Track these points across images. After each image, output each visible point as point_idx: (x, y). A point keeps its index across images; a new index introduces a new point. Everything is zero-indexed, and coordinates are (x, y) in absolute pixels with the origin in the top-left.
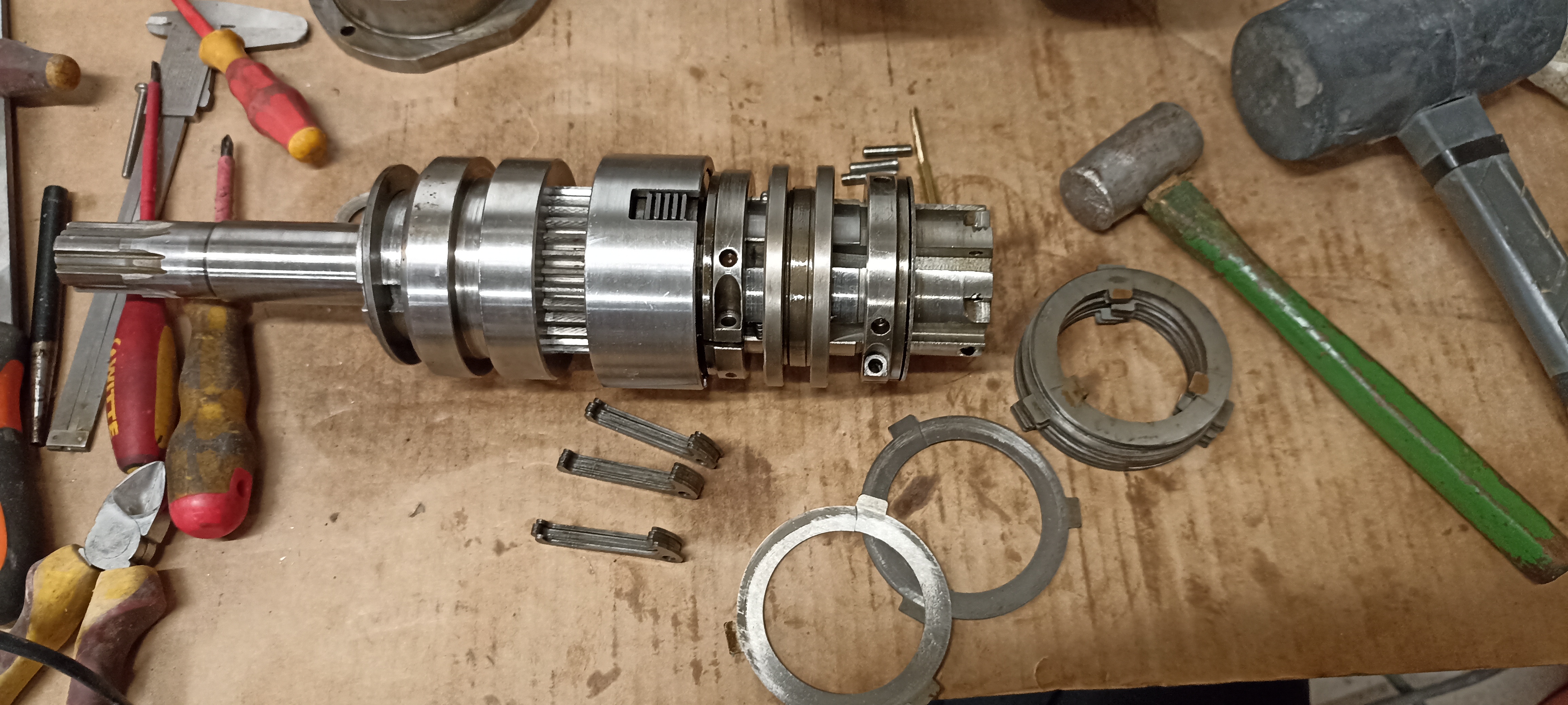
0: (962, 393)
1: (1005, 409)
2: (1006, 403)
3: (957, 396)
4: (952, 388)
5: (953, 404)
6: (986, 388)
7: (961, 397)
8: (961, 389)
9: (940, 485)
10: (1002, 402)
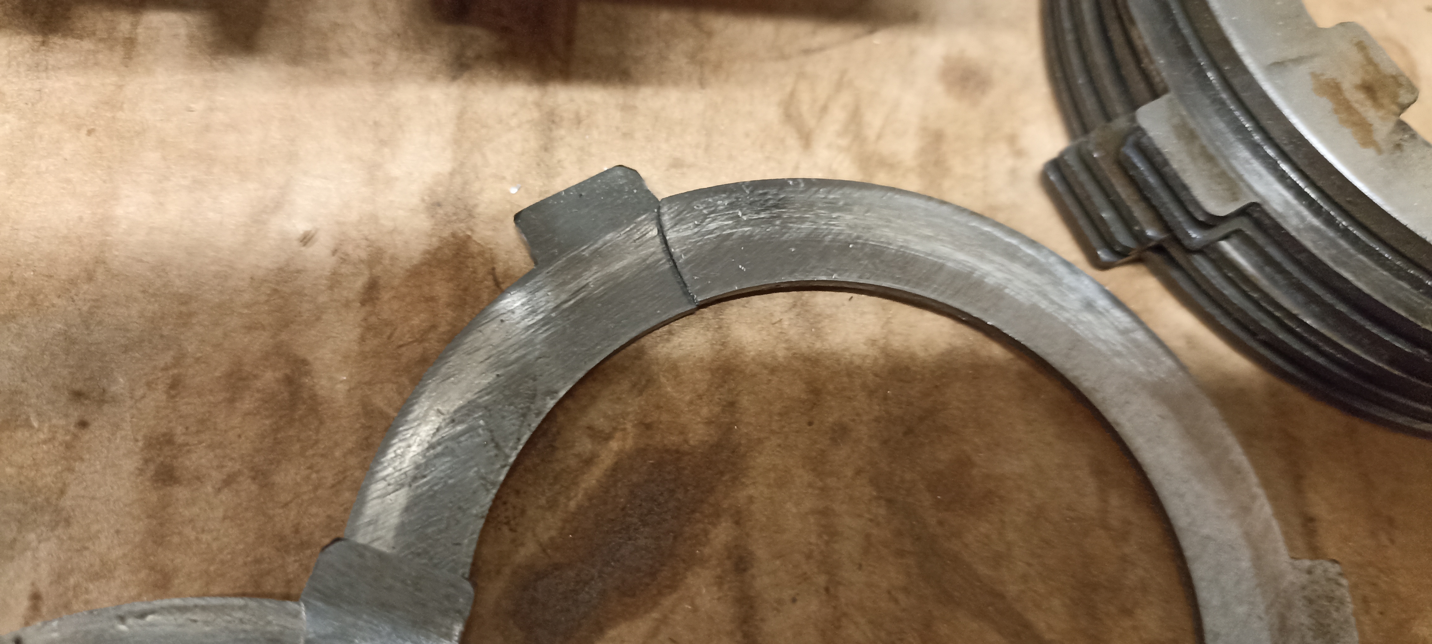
0: (846, 98)
1: (1013, 172)
2: (1019, 153)
3: (825, 109)
4: (801, 75)
5: (806, 139)
6: (939, 89)
7: (838, 115)
8: (840, 85)
9: (741, 495)
10: (1003, 148)
